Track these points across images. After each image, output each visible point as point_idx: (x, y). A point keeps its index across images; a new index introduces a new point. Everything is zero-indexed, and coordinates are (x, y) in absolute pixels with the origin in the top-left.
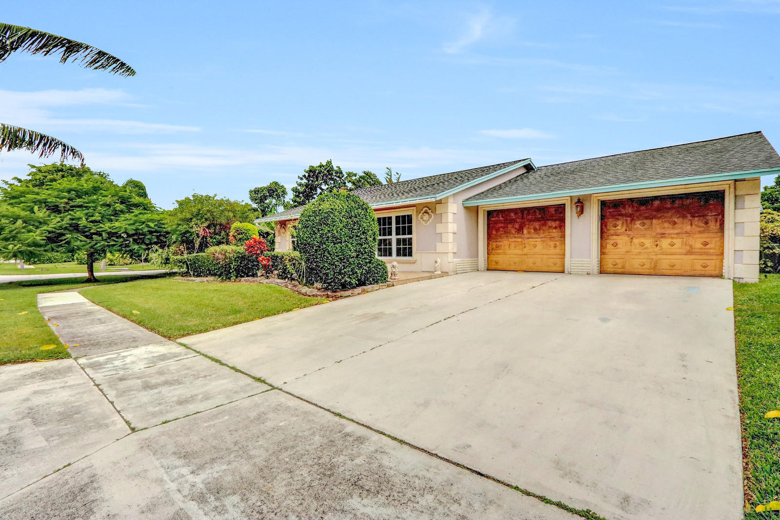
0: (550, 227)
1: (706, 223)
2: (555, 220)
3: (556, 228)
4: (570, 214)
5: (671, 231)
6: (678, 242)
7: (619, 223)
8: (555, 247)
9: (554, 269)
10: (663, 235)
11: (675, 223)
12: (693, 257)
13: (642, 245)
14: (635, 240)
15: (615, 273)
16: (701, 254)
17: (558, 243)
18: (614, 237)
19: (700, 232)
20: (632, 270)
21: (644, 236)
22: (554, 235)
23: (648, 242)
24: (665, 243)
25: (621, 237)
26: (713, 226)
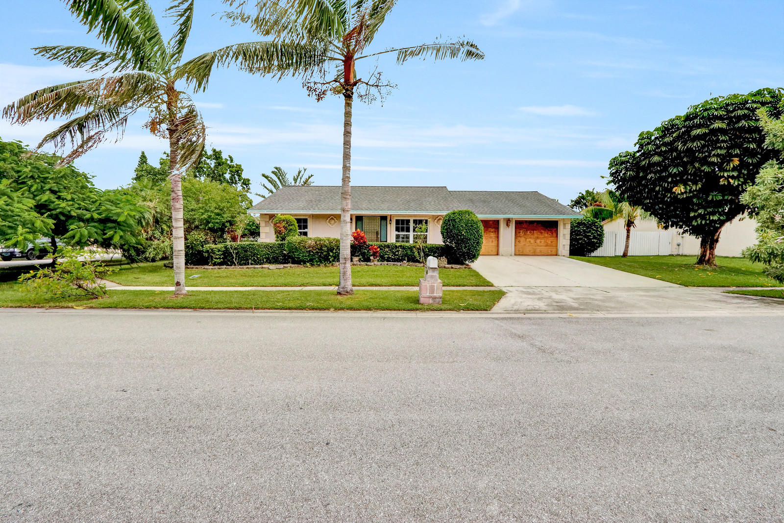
0: (490, 232)
1: (552, 234)
2: (492, 228)
3: (493, 232)
4: (502, 226)
5: (541, 236)
6: (543, 241)
7: (522, 231)
8: (492, 242)
9: (492, 254)
10: (538, 238)
11: (542, 233)
12: (548, 247)
13: (530, 242)
14: (527, 240)
15: (519, 255)
16: (550, 246)
17: (494, 240)
18: (519, 238)
19: (551, 237)
20: (526, 253)
21: (531, 238)
22: (492, 236)
23: (532, 241)
24: (538, 241)
25: (522, 238)
26: (554, 234)
